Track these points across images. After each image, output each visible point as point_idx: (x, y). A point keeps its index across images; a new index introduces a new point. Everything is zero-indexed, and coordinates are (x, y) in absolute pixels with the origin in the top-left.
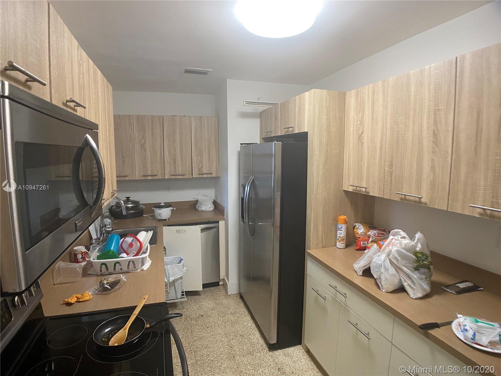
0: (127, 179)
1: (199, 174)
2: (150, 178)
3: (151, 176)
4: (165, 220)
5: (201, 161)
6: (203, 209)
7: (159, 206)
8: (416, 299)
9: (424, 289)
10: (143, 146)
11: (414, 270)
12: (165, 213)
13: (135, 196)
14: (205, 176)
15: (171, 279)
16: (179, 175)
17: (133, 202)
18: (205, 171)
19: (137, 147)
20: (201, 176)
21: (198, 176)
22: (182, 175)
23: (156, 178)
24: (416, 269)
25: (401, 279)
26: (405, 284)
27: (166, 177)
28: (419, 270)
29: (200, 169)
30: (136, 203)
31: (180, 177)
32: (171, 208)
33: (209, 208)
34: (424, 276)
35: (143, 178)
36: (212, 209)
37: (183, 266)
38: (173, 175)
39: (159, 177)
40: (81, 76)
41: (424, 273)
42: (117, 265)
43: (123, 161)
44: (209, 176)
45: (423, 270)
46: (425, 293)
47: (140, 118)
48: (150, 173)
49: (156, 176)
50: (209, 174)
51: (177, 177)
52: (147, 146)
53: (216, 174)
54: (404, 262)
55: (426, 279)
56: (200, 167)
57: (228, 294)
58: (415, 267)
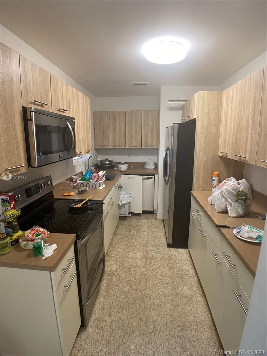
0: (106, 147)
1: (146, 146)
2: (117, 147)
3: (119, 146)
4: (124, 171)
5: (147, 138)
6: (148, 167)
7: (121, 164)
8: (232, 217)
9: (239, 213)
10: (114, 129)
11: (235, 201)
12: (124, 167)
13: (110, 158)
14: (149, 147)
15: (123, 203)
16: (134, 146)
17: (109, 161)
18: (149, 144)
19: (111, 129)
20: (147, 147)
21: (145, 147)
22: (136, 146)
23: (121, 147)
24: (237, 201)
25: (227, 206)
26: (228, 209)
27: (127, 147)
28: (238, 201)
29: (146, 143)
30: (111, 162)
31: (134, 147)
32: (127, 165)
33: (152, 167)
34: (240, 205)
35: (114, 147)
36: (153, 168)
37: (130, 197)
38: (131, 146)
39: (123, 147)
40: (68, 97)
41: (241, 204)
42: (88, 185)
43: (104, 137)
44: (151, 147)
45: (240, 201)
46: (238, 215)
47: (113, 113)
48: (118, 145)
49: (121, 146)
50: (152, 146)
51: (133, 147)
52: (117, 129)
53: (156, 147)
54: (228, 196)
55: (241, 207)
56: (146, 142)
57: (157, 218)
58: (236, 199)
